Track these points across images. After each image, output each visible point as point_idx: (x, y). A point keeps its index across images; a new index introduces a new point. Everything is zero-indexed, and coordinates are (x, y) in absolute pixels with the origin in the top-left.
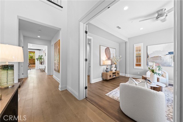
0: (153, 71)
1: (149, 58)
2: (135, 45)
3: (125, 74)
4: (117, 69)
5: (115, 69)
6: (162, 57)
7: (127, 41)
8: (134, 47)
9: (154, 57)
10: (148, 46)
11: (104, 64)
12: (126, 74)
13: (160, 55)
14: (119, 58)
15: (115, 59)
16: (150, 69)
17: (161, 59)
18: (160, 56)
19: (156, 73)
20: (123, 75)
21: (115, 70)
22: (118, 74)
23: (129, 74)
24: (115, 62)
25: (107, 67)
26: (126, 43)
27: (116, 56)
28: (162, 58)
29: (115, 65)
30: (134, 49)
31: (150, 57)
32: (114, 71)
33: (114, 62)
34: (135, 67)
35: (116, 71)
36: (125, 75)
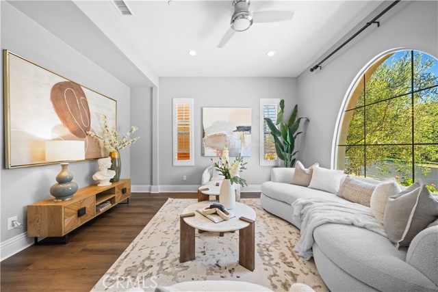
0: (226, 174)
1: (205, 137)
2: (175, 100)
3: (149, 186)
4: (118, 173)
5: (113, 174)
6: (228, 136)
7: (155, 83)
8: (174, 107)
9: (215, 136)
10: (204, 109)
11: (44, 159)
12: (152, 184)
13: (224, 132)
14: (128, 134)
15: (113, 139)
16: (218, 166)
17: (226, 141)
18: (225, 135)
19: (235, 180)
20: (144, 189)
21: (112, 181)
22: (124, 191)
23: (160, 184)
24: (113, 149)
25: (65, 174)
26: (152, 88)
27: (118, 128)
28: (228, 139)
29: (113, 160)
30: (174, 112)
31: (207, 135)
32: (105, 184)
33: (108, 147)
34: (177, 162)
35: (118, 181)
36: (150, 189)
